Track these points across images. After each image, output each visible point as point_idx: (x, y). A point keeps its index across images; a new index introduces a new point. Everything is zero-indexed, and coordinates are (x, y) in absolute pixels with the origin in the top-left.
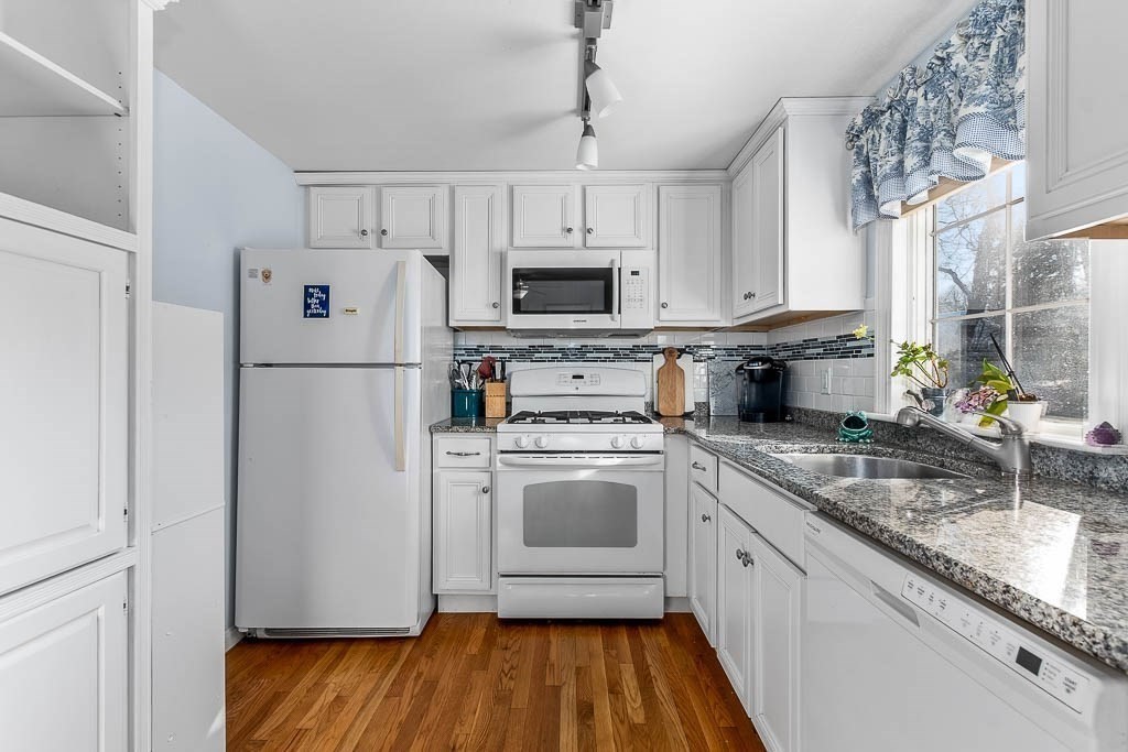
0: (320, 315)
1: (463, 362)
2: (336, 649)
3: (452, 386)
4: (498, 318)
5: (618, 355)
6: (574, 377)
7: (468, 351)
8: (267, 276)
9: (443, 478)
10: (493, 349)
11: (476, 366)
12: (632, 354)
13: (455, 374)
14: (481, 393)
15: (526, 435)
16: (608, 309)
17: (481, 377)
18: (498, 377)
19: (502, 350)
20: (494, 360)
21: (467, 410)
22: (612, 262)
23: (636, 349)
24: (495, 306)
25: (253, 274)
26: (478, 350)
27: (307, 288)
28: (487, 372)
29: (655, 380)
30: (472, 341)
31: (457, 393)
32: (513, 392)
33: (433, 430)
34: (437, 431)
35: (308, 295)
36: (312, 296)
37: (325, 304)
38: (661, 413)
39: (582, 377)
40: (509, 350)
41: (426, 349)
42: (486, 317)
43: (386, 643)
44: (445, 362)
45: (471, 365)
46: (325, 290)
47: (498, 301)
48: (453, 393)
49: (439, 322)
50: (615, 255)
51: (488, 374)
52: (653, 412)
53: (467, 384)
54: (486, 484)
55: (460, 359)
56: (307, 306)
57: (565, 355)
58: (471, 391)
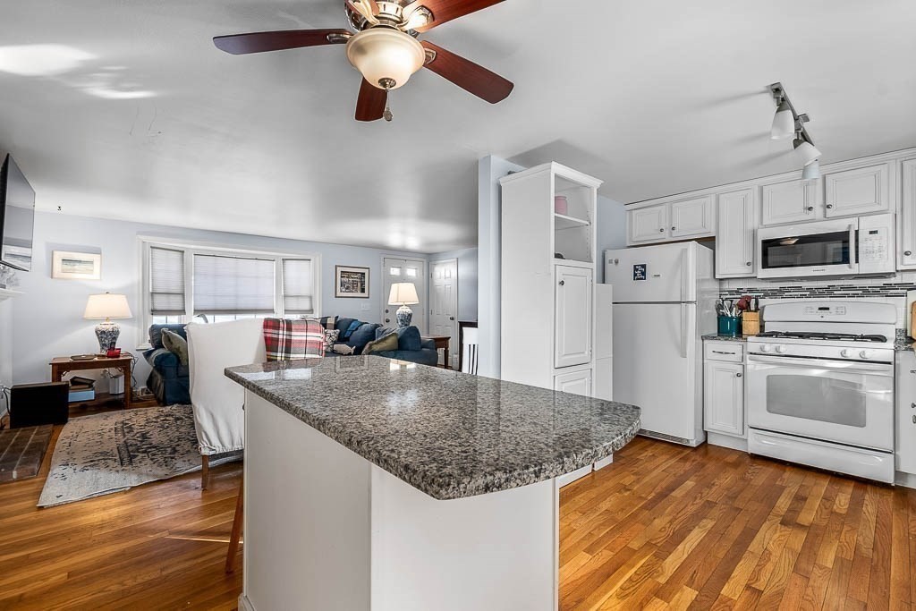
0: (642, 279)
1: (726, 299)
2: (648, 442)
3: (719, 314)
4: (751, 271)
5: (866, 292)
6: (820, 309)
7: (731, 292)
8: (617, 262)
9: (710, 366)
10: (750, 290)
11: (736, 302)
12: (885, 291)
13: (720, 307)
14: (740, 318)
15: (769, 345)
16: (846, 260)
17: (739, 309)
18: (753, 308)
19: (757, 291)
20: (750, 298)
21: (729, 328)
22: (850, 226)
23: (885, 287)
24: (748, 264)
25: (611, 262)
26: (738, 292)
27: (635, 266)
28: (744, 304)
29: (909, 311)
30: (734, 286)
31: (722, 319)
32: (765, 319)
33: (704, 338)
34: (706, 338)
35: (636, 269)
36: (637, 270)
37: (644, 274)
38: (914, 337)
39: (828, 309)
40: (763, 291)
41: (699, 292)
42: (744, 271)
43: (676, 447)
44: (714, 299)
45: (732, 301)
46: (644, 266)
47: (751, 261)
48: (718, 319)
49: (709, 275)
50: (853, 221)
51: (744, 306)
52: (907, 337)
53: (729, 313)
54: (740, 371)
55: (724, 297)
56: (635, 275)
57: (813, 293)
58: (732, 318)
